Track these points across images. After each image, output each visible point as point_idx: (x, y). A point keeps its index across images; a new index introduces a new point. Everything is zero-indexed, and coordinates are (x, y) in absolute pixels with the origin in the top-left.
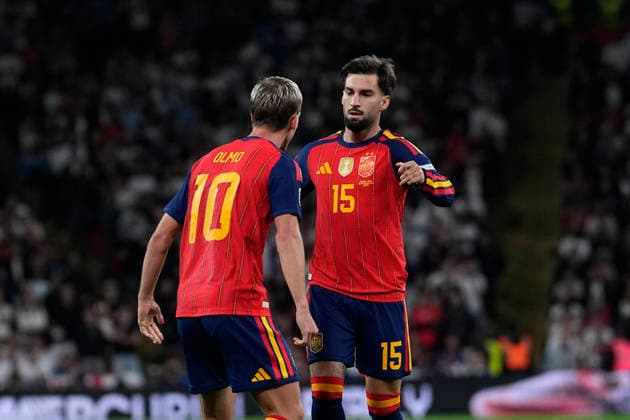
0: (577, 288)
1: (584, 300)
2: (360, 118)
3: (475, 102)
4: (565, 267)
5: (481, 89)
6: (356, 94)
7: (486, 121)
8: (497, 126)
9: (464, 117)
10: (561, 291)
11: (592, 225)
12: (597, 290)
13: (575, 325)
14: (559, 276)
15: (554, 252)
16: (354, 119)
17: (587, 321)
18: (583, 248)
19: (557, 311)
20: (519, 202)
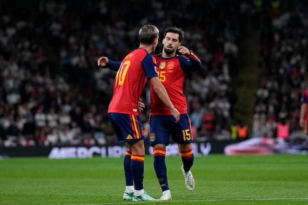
0: (264, 108)
1: (266, 112)
2: (171, 49)
3: (226, 40)
4: (259, 100)
5: (228, 35)
6: (171, 40)
7: (230, 47)
8: (234, 48)
9: (222, 46)
10: (258, 109)
11: (269, 85)
12: (271, 109)
13: (263, 121)
14: (257, 103)
15: (255, 95)
16: (169, 50)
17: (267, 120)
18: (266, 93)
19: (256, 116)
20: (243, 76)
